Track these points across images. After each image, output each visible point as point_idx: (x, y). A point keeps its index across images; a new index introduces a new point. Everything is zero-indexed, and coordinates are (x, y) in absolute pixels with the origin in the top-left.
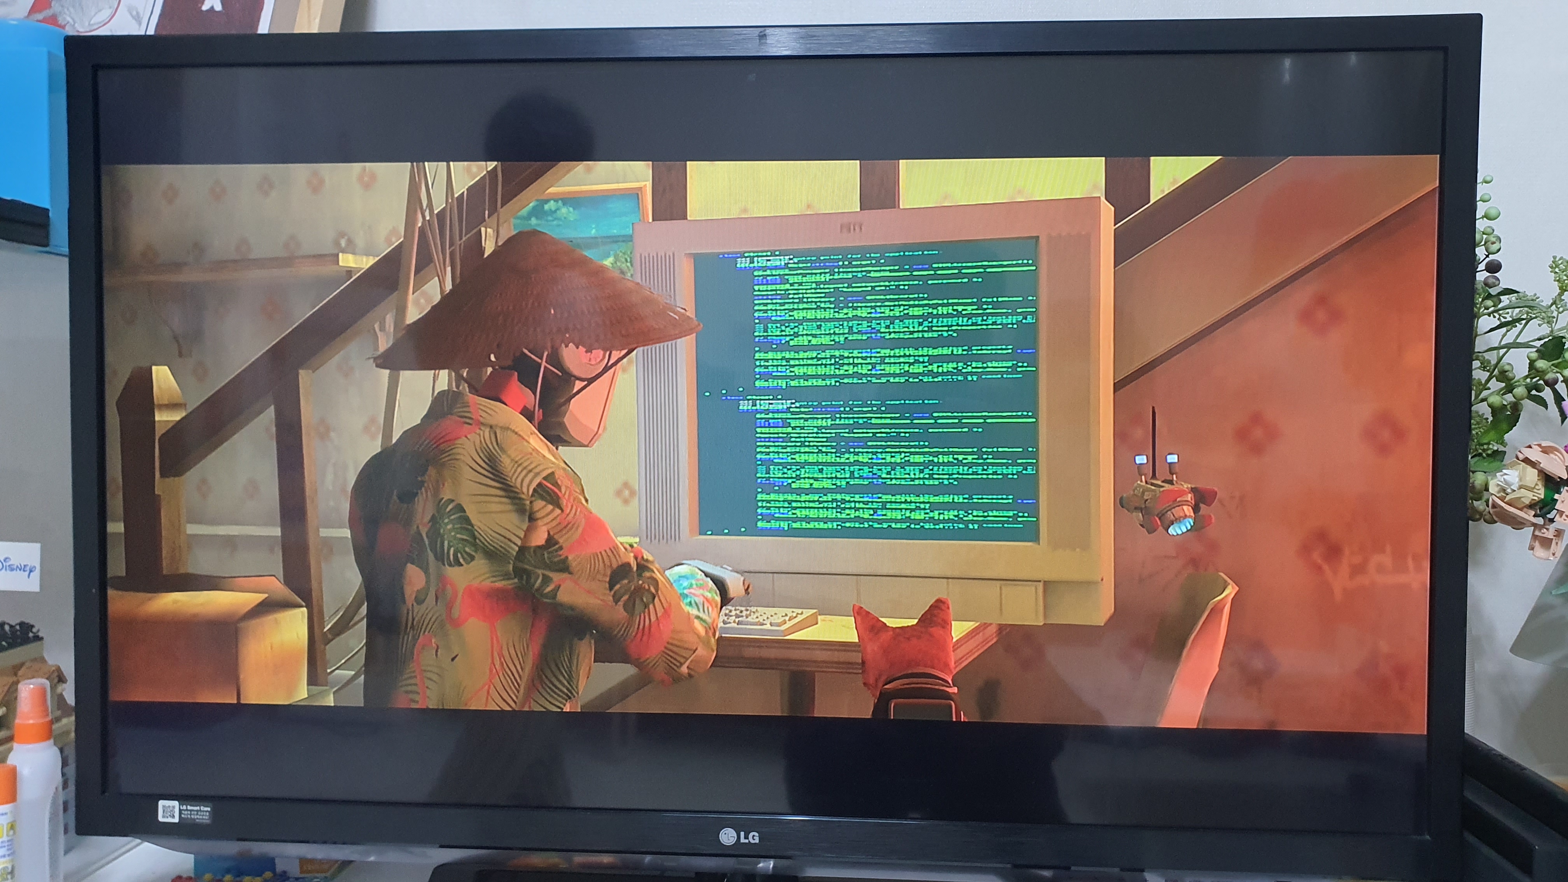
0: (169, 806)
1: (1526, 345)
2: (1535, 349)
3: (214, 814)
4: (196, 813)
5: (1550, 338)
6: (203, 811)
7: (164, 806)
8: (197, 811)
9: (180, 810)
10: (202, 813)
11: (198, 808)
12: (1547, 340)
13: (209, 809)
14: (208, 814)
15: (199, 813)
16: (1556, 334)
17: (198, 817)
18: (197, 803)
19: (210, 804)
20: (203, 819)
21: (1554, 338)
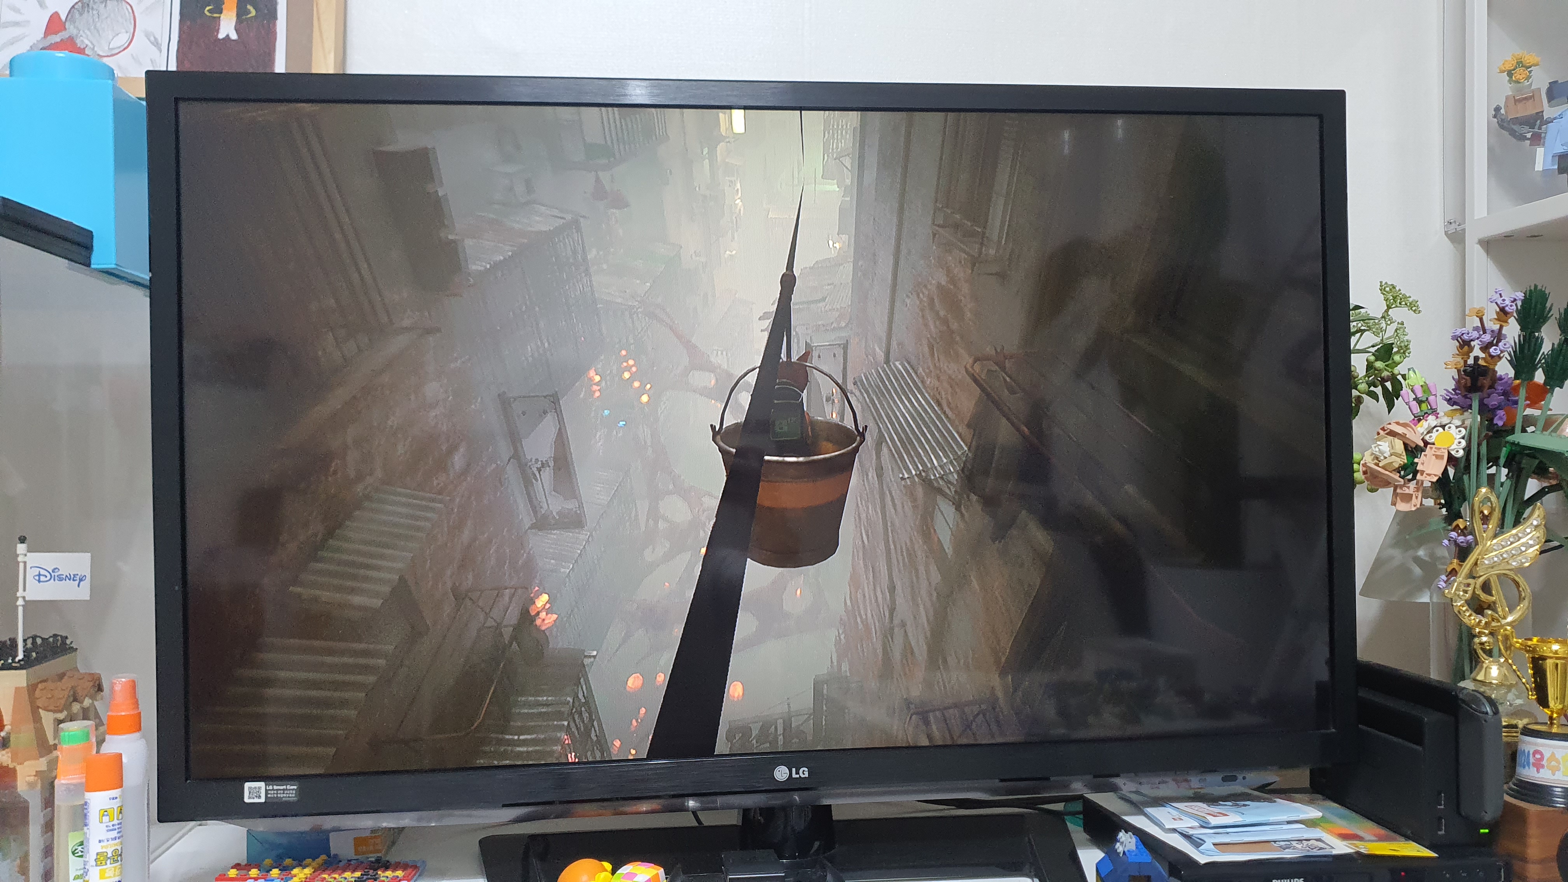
0: (255, 788)
1: (1364, 351)
2: (1371, 354)
3: (300, 792)
4: (282, 792)
5: (1381, 345)
6: (290, 790)
7: (250, 788)
8: (284, 790)
9: (266, 789)
10: (288, 791)
11: (285, 787)
12: (1379, 346)
13: (295, 787)
14: (294, 792)
15: (286, 792)
16: (1385, 342)
17: (285, 795)
18: (284, 783)
19: (297, 784)
20: (289, 797)
21: (1385, 345)
